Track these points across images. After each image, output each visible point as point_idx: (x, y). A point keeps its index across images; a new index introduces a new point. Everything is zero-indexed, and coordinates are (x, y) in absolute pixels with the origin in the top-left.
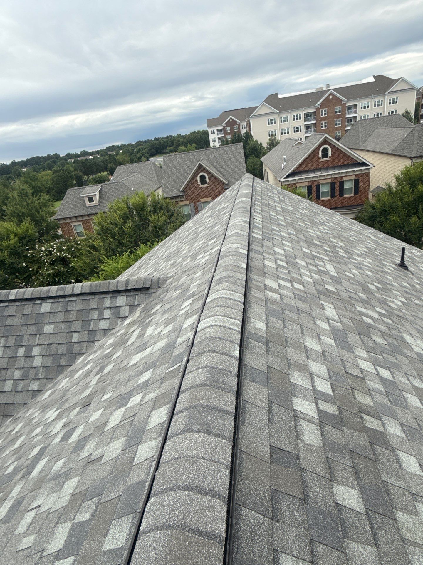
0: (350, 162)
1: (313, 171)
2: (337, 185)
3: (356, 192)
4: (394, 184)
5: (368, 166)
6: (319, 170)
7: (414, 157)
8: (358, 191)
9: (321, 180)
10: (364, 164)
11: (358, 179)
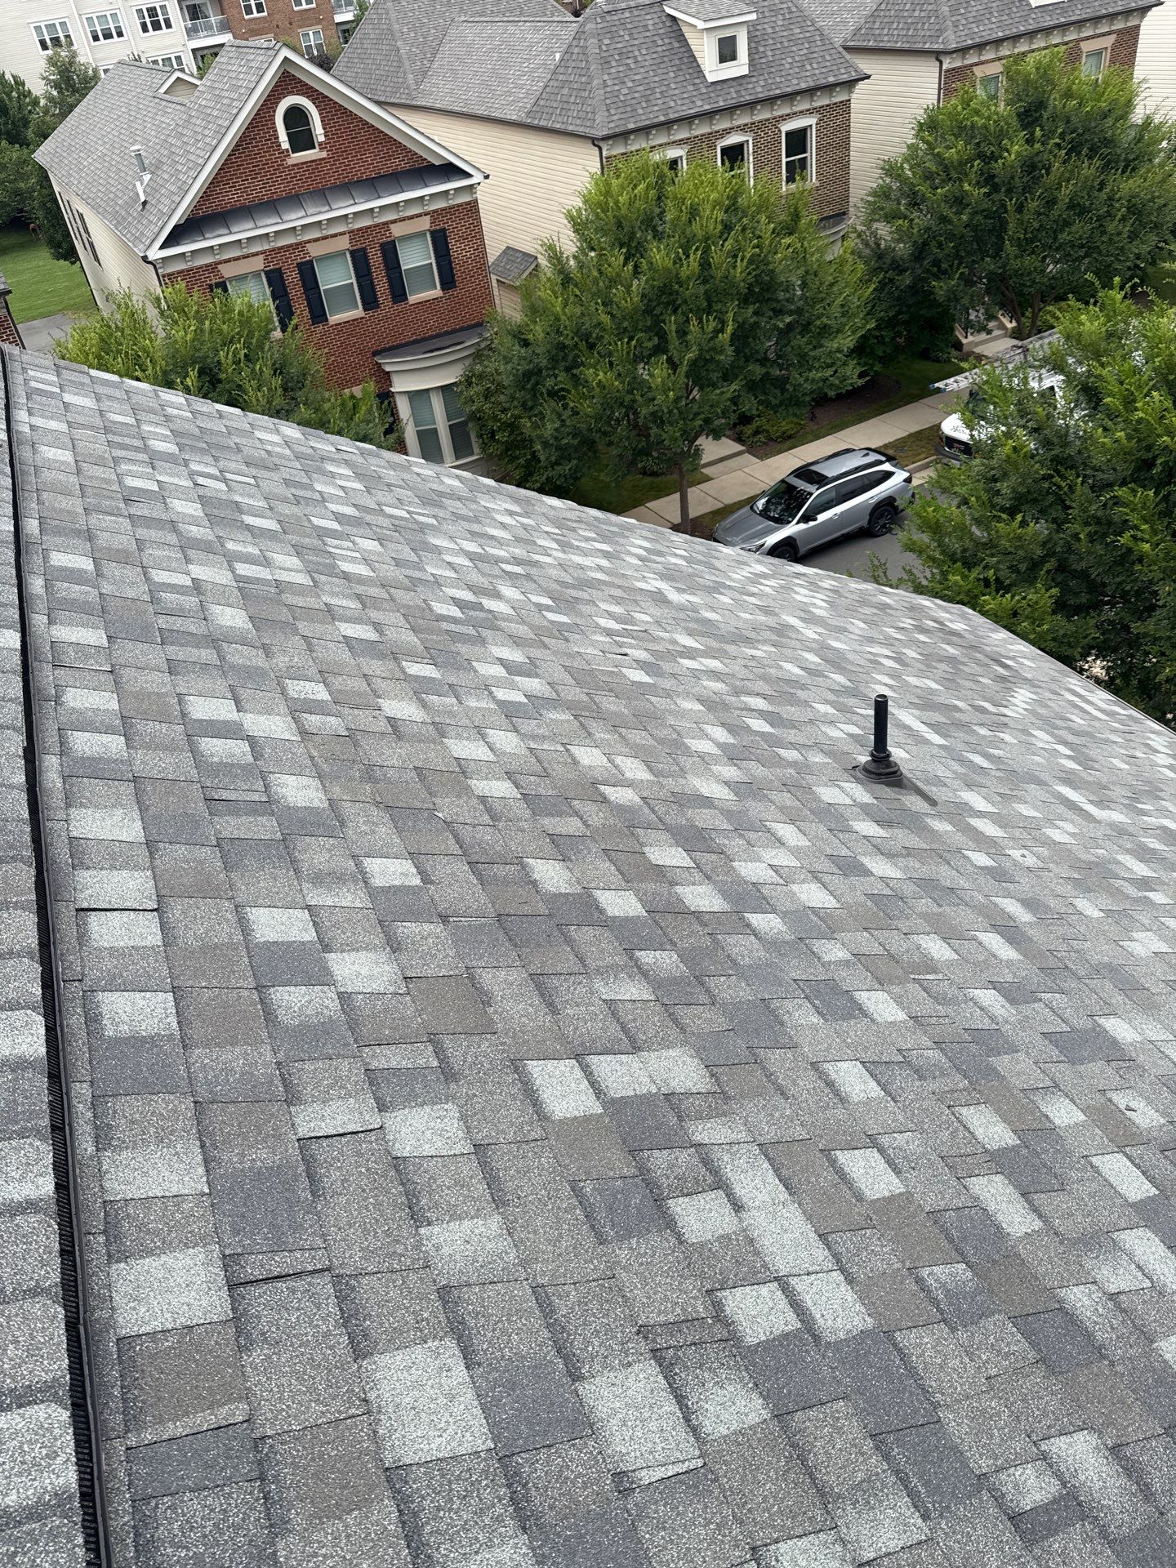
0: (400, 164)
1: (272, 206)
2: (375, 258)
3: (448, 282)
4: (569, 244)
5: (469, 175)
6: (294, 200)
7: (606, 138)
8: (453, 276)
9: (309, 241)
10: (450, 171)
11: (444, 230)
